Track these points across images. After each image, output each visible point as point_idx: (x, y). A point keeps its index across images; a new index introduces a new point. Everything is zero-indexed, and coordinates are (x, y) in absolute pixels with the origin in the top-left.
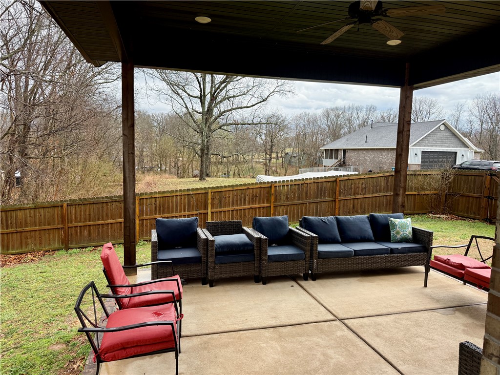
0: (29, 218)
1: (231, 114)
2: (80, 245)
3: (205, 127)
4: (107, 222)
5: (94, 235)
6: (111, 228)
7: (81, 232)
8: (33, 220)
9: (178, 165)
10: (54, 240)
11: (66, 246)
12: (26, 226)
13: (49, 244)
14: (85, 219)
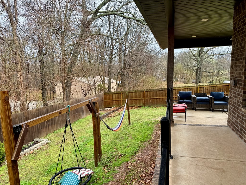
0: (134, 95)
1: (214, 50)
2: (149, 105)
3: (199, 58)
4: (158, 98)
5: (154, 102)
6: (159, 100)
7: (149, 101)
8: (135, 96)
9: (184, 77)
10: (141, 103)
11: (145, 105)
12: (133, 98)
13: (139, 104)
14: (151, 96)
